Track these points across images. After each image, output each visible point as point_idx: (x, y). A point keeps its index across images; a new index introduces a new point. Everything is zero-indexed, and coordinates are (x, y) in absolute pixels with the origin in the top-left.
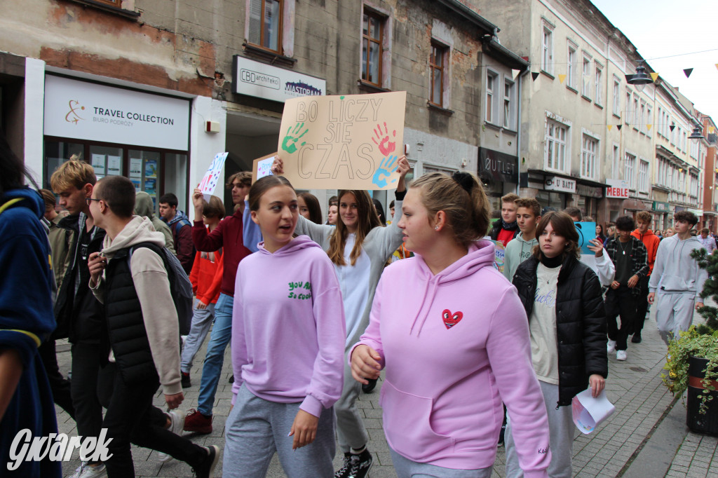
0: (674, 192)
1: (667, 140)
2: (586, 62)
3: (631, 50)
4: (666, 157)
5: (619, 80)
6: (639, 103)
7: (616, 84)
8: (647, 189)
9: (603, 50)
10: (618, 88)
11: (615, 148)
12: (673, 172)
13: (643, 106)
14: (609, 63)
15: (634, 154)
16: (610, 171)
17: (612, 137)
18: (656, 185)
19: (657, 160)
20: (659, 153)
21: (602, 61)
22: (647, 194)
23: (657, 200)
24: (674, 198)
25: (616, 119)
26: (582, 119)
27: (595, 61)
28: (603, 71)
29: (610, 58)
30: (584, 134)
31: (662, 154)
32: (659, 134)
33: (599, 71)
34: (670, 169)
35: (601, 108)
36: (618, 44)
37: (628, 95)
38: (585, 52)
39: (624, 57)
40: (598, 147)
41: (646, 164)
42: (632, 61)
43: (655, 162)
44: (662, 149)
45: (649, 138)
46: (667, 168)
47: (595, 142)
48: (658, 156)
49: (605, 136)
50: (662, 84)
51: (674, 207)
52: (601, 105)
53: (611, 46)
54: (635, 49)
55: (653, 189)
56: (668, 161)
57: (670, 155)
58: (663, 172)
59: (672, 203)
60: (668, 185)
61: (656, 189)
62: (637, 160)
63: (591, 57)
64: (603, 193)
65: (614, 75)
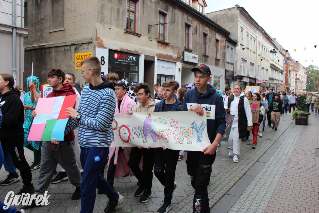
0: (276, 79)
1: (274, 61)
2: (251, 38)
3: (264, 32)
4: (273, 67)
5: (260, 42)
6: (265, 49)
7: (259, 44)
8: (267, 79)
9: (255, 33)
10: (259, 45)
11: (259, 66)
12: (275, 72)
13: (266, 50)
14: (257, 37)
15: (264, 67)
16: (257, 74)
17: (258, 62)
18: (270, 77)
19: (271, 68)
20: (271, 66)
21: (255, 37)
22: (267, 81)
23: (271, 83)
24: (275, 82)
25: (259, 56)
26: (250, 57)
27: (254, 37)
28: (256, 40)
29: (258, 36)
30: (251, 62)
31: (272, 66)
32: (271, 59)
33: (254, 41)
34: (275, 71)
35: (255, 53)
36: (260, 31)
37: (262, 47)
38: (251, 35)
39: (261, 34)
40: (254, 66)
41: (267, 70)
42: (263, 35)
43: (270, 69)
44: (272, 65)
45: (268, 61)
46: (274, 71)
47: (253, 64)
48: (271, 67)
49: (256, 62)
50: (272, 41)
51: (275, 85)
52: (255, 52)
53: (258, 32)
54: (265, 31)
55: (269, 79)
56: (274, 68)
57: (274, 67)
58: (272, 73)
59: (275, 83)
60: (274, 77)
61: (270, 79)
62: (265, 69)
63: (252, 36)
64: (255, 81)
65: (259, 41)
